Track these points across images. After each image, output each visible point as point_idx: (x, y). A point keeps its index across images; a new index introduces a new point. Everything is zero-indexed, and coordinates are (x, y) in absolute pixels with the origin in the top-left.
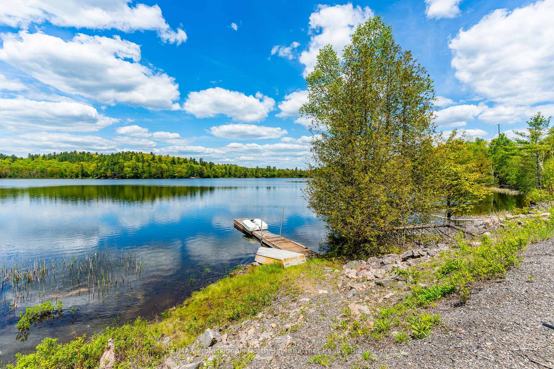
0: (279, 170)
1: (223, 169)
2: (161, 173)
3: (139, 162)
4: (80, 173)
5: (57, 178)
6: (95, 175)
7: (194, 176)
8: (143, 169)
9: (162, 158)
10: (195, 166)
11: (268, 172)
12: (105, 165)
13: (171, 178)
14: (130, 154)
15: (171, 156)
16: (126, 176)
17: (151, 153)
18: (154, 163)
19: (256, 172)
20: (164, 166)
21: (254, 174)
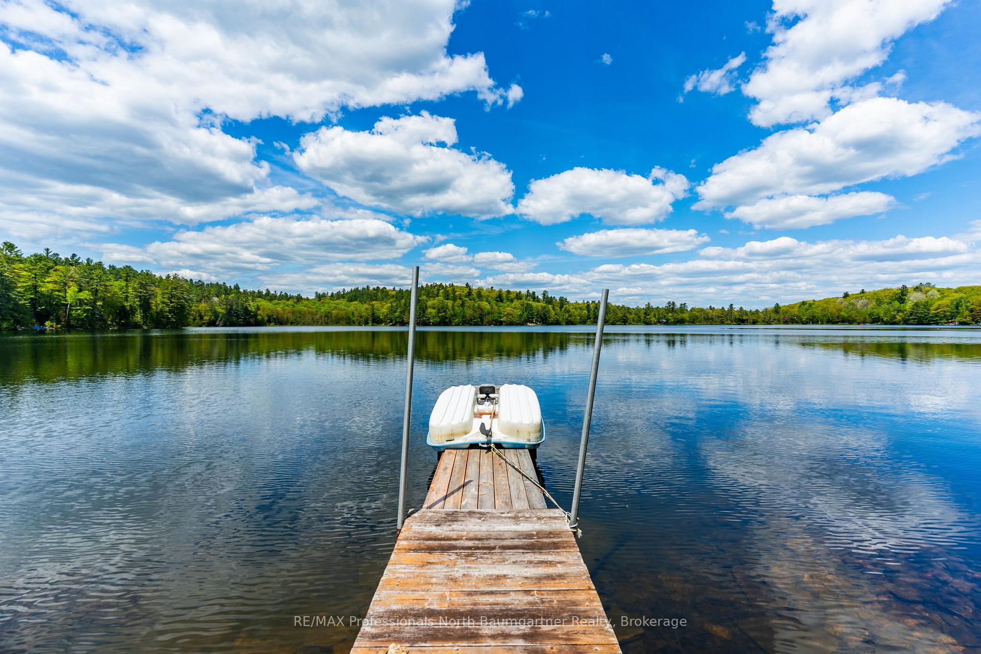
0: (693, 310)
1: (584, 310)
2: (480, 317)
3: (448, 299)
4: (371, 318)
5: (343, 325)
6: (389, 321)
7: (532, 322)
8: (453, 310)
9: (482, 293)
10: (534, 304)
11: (670, 314)
12: (402, 305)
13: (495, 325)
14: (436, 288)
15: (497, 289)
16: (430, 322)
17: (467, 284)
18: (470, 300)
19: (645, 314)
20: (485, 305)
21: (642, 318)
